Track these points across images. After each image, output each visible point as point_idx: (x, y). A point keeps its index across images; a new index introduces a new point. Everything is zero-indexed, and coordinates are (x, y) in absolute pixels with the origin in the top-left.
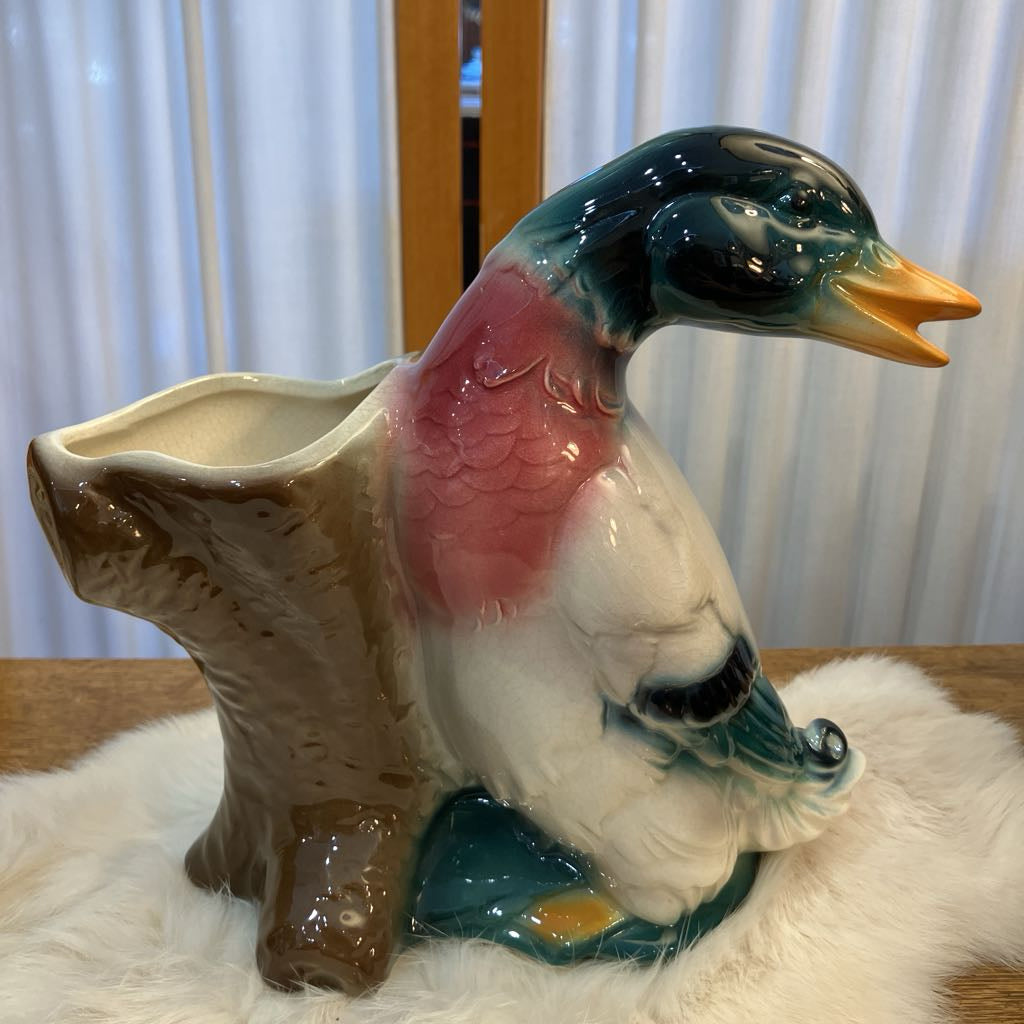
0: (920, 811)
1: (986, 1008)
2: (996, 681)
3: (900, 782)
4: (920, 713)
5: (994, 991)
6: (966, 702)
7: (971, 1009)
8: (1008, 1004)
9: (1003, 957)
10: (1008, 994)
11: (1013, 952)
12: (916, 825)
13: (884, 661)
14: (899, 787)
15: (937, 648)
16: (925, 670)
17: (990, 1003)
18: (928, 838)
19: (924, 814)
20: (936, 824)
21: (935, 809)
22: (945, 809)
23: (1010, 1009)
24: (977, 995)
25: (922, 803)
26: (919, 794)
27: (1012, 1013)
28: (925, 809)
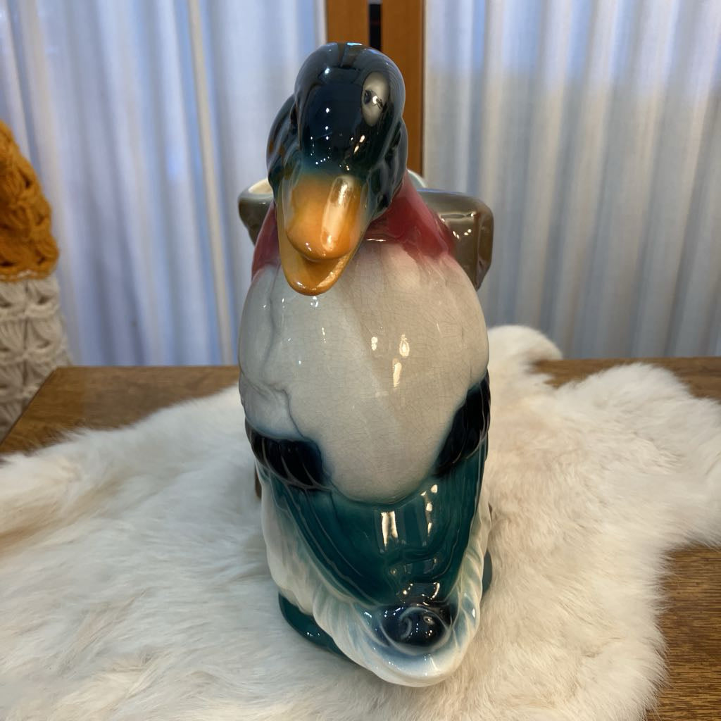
0: (663, 457)
1: (692, 567)
3: (652, 440)
4: (669, 398)
5: (699, 558)
6: (699, 392)
7: (683, 567)
8: (706, 565)
9: (707, 542)
10: (707, 559)
11: (713, 539)
12: (660, 466)
13: (647, 367)
14: (651, 443)
17: (695, 564)
18: (666, 473)
19: (666, 459)
20: (672, 465)
21: (672, 456)
22: (679, 456)
23: (707, 567)
24: (687, 560)
25: (664, 452)
26: (663, 446)
27: (708, 570)
28: (666, 456)
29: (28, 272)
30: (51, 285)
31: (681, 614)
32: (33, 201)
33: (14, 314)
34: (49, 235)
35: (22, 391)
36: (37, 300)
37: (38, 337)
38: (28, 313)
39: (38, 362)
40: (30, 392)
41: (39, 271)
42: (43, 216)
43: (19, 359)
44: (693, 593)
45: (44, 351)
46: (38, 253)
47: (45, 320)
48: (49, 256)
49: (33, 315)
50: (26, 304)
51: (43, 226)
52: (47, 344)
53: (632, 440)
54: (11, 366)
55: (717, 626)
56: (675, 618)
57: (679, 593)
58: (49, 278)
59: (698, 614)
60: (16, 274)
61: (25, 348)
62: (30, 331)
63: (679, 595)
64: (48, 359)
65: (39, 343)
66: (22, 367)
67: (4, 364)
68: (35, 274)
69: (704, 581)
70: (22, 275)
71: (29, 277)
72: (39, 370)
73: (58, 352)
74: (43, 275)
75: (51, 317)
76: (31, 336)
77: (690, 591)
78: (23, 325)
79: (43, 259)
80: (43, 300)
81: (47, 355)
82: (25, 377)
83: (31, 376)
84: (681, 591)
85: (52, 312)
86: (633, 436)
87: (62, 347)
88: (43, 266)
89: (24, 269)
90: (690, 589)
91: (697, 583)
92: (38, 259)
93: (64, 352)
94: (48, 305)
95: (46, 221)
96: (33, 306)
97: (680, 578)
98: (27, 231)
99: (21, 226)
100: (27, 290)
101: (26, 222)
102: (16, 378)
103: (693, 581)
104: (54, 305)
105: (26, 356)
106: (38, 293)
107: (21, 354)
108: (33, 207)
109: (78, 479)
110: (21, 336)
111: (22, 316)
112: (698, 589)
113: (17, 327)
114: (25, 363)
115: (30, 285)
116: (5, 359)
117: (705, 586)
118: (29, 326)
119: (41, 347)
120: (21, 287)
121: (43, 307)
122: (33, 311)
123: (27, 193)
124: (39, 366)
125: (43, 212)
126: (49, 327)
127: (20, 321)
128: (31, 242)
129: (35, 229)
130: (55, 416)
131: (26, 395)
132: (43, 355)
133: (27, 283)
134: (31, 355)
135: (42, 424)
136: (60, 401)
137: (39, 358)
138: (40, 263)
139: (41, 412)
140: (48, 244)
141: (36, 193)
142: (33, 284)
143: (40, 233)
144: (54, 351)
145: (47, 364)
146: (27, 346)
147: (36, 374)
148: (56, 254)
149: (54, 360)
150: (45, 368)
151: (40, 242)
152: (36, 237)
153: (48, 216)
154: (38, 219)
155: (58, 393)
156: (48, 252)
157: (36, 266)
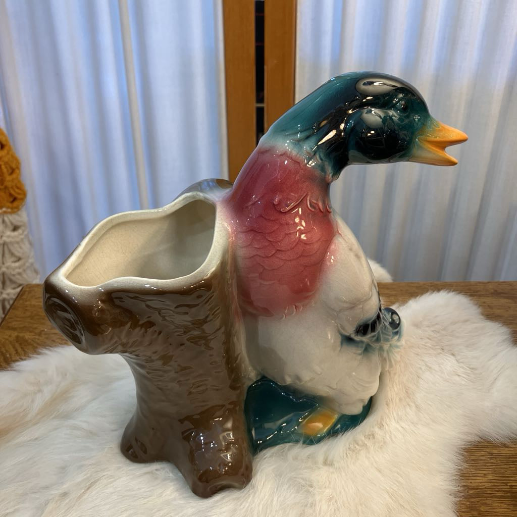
0: (461, 369)
1: (481, 460)
2: (505, 300)
3: (453, 355)
5: (486, 453)
6: (490, 315)
7: (473, 460)
8: (491, 459)
9: (491, 437)
10: (492, 454)
11: (496, 435)
12: (459, 376)
13: (451, 294)
14: (452, 357)
15: (480, 283)
16: (471, 298)
17: (483, 458)
18: (463, 383)
19: (463, 370)
20: (468, 375)
21: (468, 368)
22: (473, 369)
23: (492, 461)
24: (478, 454)
25: (462, 365)
26: (461, 361)
27: (493, 463)
28: (463, 368)
29: (4, 209)
30: (22, 217)
31: (473, 500)
32: (6, 159)
34: (19, 182)
35: (2, 293)
36: (12, 228)
37: (12, 254)
38: (4, 238)
39: (13, 273)
40: (8, 294)
41: (12, 208)
42: (14, 168)
44: (481, 483)
45: (17, 264)
46: (11, 195)
47: (18, 243)
48: (19, 197)
49: (8, 240)
50: (3, 232)
51: (14, 176)
52: (19, 259)
53: (439, 354)
55: (497, 510)
56: (468, 503)
57: (471, 483)
58: (19, 212)
59: (484, 500)
61: (3, 263)
62: (6, 251)
63: (471, 484)
64: (20, 271)
65: (13, 259)
66: (1, 277)
68: (9, 210)
69: (490, 472)
71: (5, 212)
72: (13, 278)
73: (27, 264)
74: (15, 210)
75: (22, 240)
76: (7, 255)
77: (479, 481)
78: (1, 248)
79: (15, 199)
80: (15, 228)
81: (20, 268)
82: (4, 283)
83: (8, 283)
84: (472, 481)
85: (22, 237)
86: (440, 351)
87: (31, 261)
88: (15, 204)
89: (1, 207)
90: (479, 480)
91: (485, 474)
92: (11, 199)
93: (32, 264)
94: (20, 231)
95: (17, 171)
96: (9, 233)
97: (472, 470)
98: (2, 181)
100: (4, 221)
103: (481, 472)
104: (23, 232)
105: (4, 269)
106: (12, 223)
108: (6, 163)
109: (40, 391)
111: (1, 241)
112: (485, 479)
114: (3, 274)
115: (6, 219)
117: (490, 477)
118: (6, 247)
119: (15, 262)
121: (16, 233)
122: (9, 237)
123: (2, 153)
124: (14, 275)
125: (14, 166)
126: (21, 248)
128: (6, 187)
129: (8, 178)
130: (25, 327)
131: (4, 296)
132: (16, 268)
133: (3, 217)
134: (8, 268)
135: (15, 334)
136: (28, 314)
137: (14, 270)
138: (12, 202)
139: (14, 323)
140: (18, 188)
141: (8, 153)
142: (8, 218)
143: (12, 181)
144: (24, 264)
145: (19, 274)
146: (5, 262)
147: (11, 281)
148: (24, 194)
149: (24, 271)
150: (18, 277)
151: (12, 187)
152: (9, 184)
153: (18, 168)
154: (10, 171)
155: (27, 307)
156: (19, 194)
157: (10, 205)
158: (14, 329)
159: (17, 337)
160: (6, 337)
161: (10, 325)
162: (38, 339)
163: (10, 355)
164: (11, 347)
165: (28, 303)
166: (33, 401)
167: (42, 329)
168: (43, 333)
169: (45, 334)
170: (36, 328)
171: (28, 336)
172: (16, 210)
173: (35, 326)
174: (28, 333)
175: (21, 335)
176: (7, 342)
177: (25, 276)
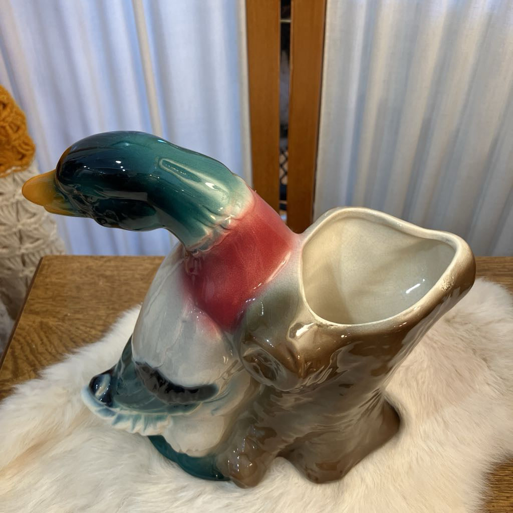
0: (491, 377)
1: (505, 480)
3: (485, 360)
5: (509, 472)
7: (498, 481)
12: (489, 385)
14: (484, 363)
17: (507, 478)
19: (494, 380)
20: (498, 386)
21: (499, 378)
24: (503, 473)
25: (494, 373)
26: (492, 368)
28: (494, 377)
29: (14, 168)
30: (32, 172)
32: (9, 119)
33: (7, 200)
34: (27, 137)
35: (20, 248)
37: (27, 211)
38: (17, 197)
39: (29, 229)
40: (27, 249)
41: (21, 166)
42: (19, 125)
43: (14, 230)
44: (503, 506)
45: (33, 220)
46: (19, 153)
48: (27, 153)
49: (21, 198)
50: (15, 191)
51: (20, 132)
52: (34, 215)
54: (10, 235)
57: (493, 506)
58: (30, 169)
60: (4, 171)
61: (18, 220)
62: (21, 209)
64: (37, 226)
65: (28, 215)
66: (18, 235)
67: (4, 233)
68: (19, 168)
70: (9, 171)
71: (15, 171)
72: (30, 234)
76: (22, 213)
77: (501, 504)
78: (15, 206)
79: (23, 156)
81: (35, 223)
82: (21, 239)
83: (25, 238)
84: (495, 504)
86: (471, 355)
87: (46, 214)
88: (25, 160)
89: (10, 167)
91: (508, 497)
92: (20, 156)
93: (48, 217)
95: (23, 127)
97: (495, 492)
98: (8, 142)
99: (4, 139)
100: (14, 180)
101: (7, 136)
102: (15, 241)
103: (504, 494)
105: (20, 227)
106: (23, 181)
107: (16, 226)
108: (11, 123)
110: (14, 214)
111: (13, 200)
113: (10, 209)
114: (20, 231)
115: (16, 177)
116: (5, 231)
118: (19, 206)
119: (31, 218)
120: (10, 179)
123: (5, 113)
124: (31, 231)
125: (19, 123)
127: (12, 204)
128: (13, 147)
129: (14, 136)
130: (47, 311)
131: (23, 251)
132: (32, 224)
133: (13, 176)
134: (23, 225)
135: (38, 319)
136: (50, 293)
137: (30, 226)
138: (21, 159)
139: (36, 306)
140: (26, 144)
141: (11, 112)
142: (19, 176)
143: (19, 138)
144: (39, 219)
145: (36, 229)
146: (20, 220)
147: (29, 237)
148: (33, 149)
149: (41, 225)
150: (35, 232)
151: (20, 145)
152: (16, 143)
153: (24, 123)
154: (15, 129)
155: (47, 285)
156: (27, 150)
157: (19, 163)
158: (37, 313)
159: (41, 323)
160: (30, 323)
161: (32, 308)
162: (62, 326)
163: (36, 345)
164: (36, 335)
165: (48, 280)
166: (63, 415)
167: (65, 313)
168: (66, 318)
169: (69, 320)
170: (58, 312)
171: (52, 322)
172: (25, 167)
173: (58, 309)
174: (52, 319)
175: (45, 320)
176: (32, 329)
177: (42, 230)
